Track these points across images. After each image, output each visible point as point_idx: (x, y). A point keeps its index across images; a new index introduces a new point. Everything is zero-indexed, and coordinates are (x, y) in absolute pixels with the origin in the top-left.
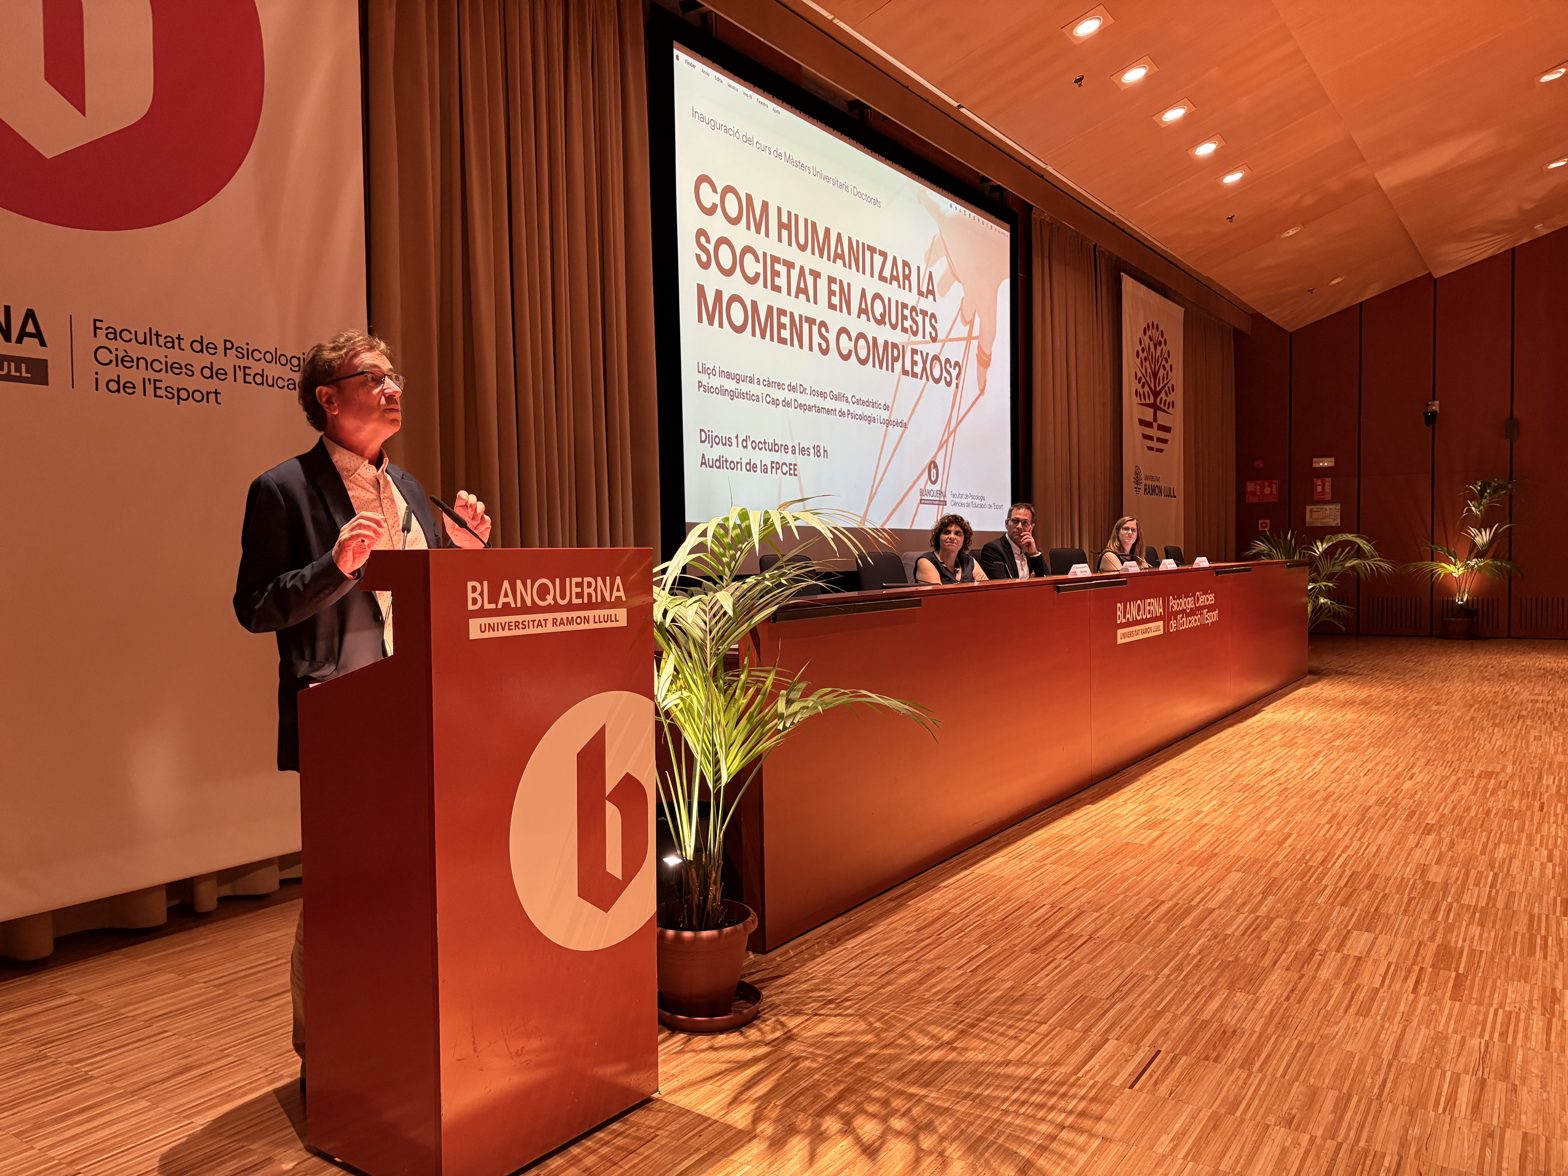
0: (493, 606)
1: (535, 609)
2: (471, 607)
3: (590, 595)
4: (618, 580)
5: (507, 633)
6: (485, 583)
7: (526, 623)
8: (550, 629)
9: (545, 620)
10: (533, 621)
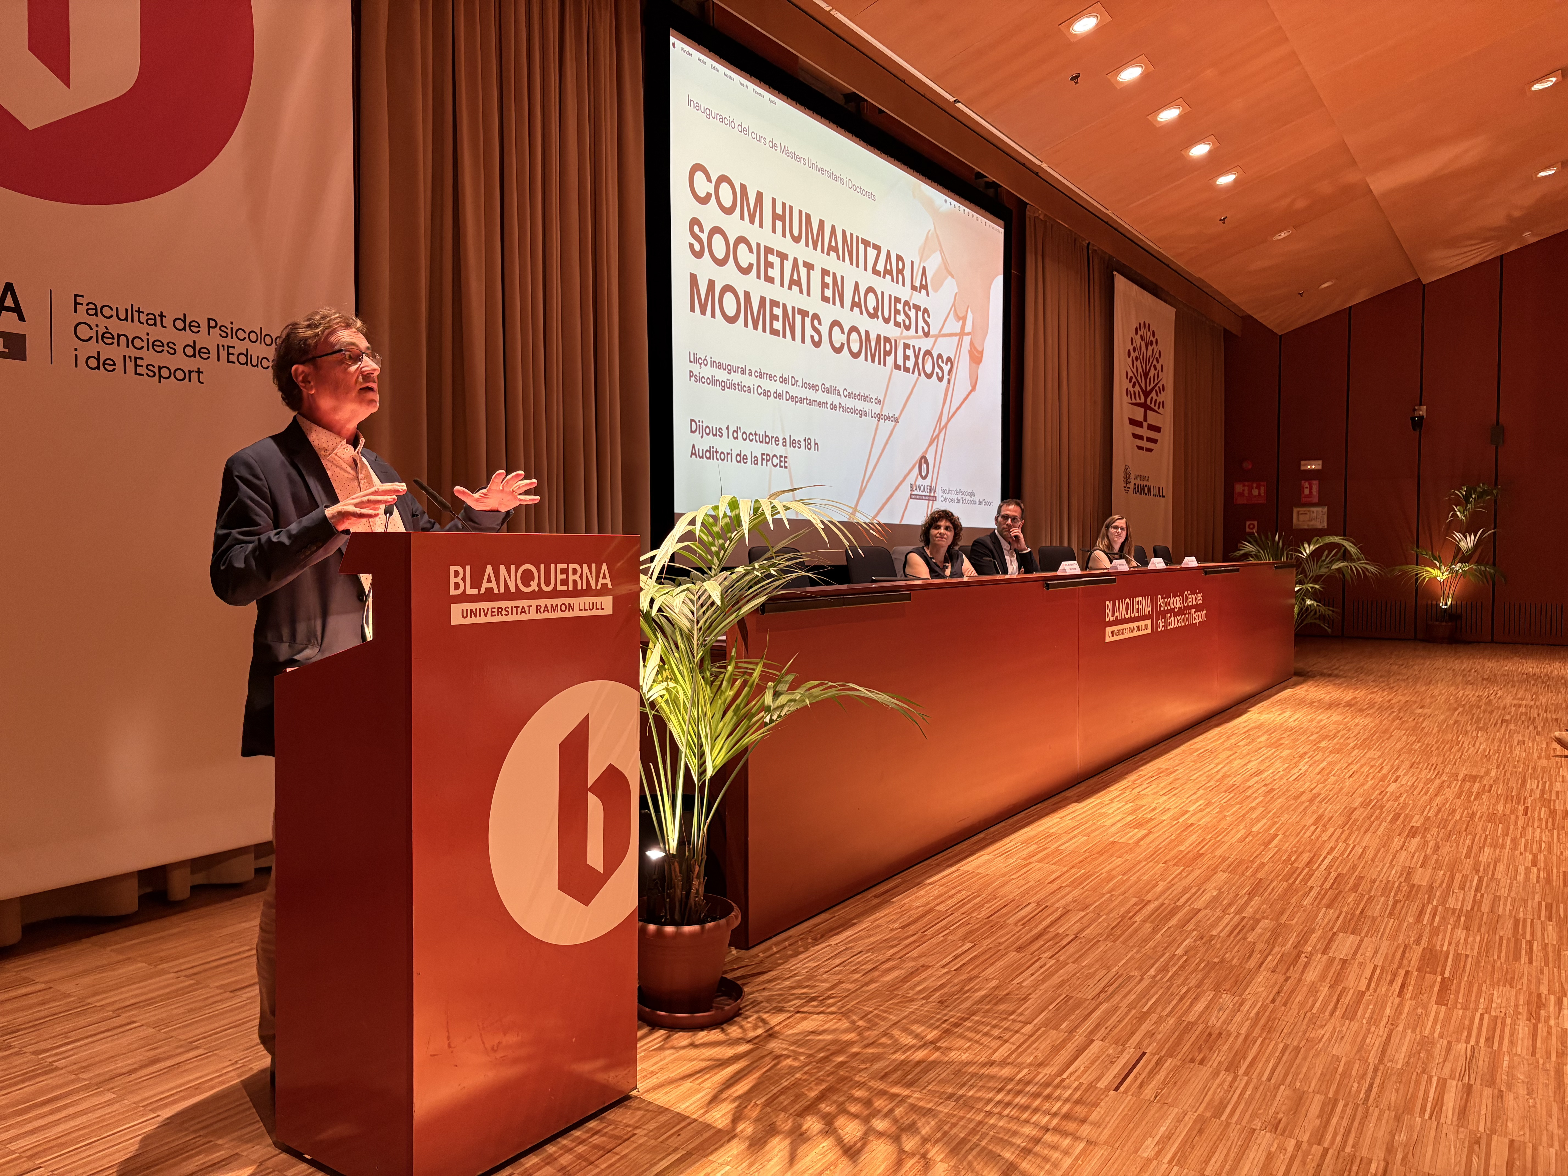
0: (475, 591)
1: (519, 595)
2: (452, 592)
3: (575, 582)
4: (604, 567)
5: (489, 619)
6: (468, 568)
7: (509, 610)
8: (533, 615)
9: (529, 607)
10: (517, 607)
